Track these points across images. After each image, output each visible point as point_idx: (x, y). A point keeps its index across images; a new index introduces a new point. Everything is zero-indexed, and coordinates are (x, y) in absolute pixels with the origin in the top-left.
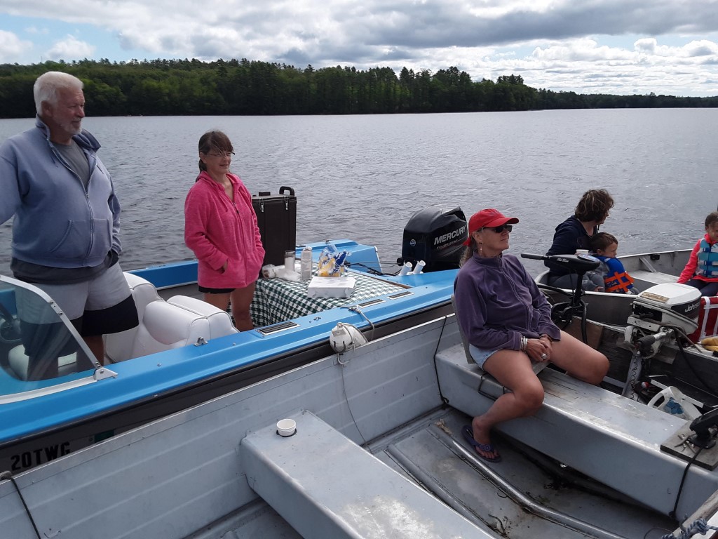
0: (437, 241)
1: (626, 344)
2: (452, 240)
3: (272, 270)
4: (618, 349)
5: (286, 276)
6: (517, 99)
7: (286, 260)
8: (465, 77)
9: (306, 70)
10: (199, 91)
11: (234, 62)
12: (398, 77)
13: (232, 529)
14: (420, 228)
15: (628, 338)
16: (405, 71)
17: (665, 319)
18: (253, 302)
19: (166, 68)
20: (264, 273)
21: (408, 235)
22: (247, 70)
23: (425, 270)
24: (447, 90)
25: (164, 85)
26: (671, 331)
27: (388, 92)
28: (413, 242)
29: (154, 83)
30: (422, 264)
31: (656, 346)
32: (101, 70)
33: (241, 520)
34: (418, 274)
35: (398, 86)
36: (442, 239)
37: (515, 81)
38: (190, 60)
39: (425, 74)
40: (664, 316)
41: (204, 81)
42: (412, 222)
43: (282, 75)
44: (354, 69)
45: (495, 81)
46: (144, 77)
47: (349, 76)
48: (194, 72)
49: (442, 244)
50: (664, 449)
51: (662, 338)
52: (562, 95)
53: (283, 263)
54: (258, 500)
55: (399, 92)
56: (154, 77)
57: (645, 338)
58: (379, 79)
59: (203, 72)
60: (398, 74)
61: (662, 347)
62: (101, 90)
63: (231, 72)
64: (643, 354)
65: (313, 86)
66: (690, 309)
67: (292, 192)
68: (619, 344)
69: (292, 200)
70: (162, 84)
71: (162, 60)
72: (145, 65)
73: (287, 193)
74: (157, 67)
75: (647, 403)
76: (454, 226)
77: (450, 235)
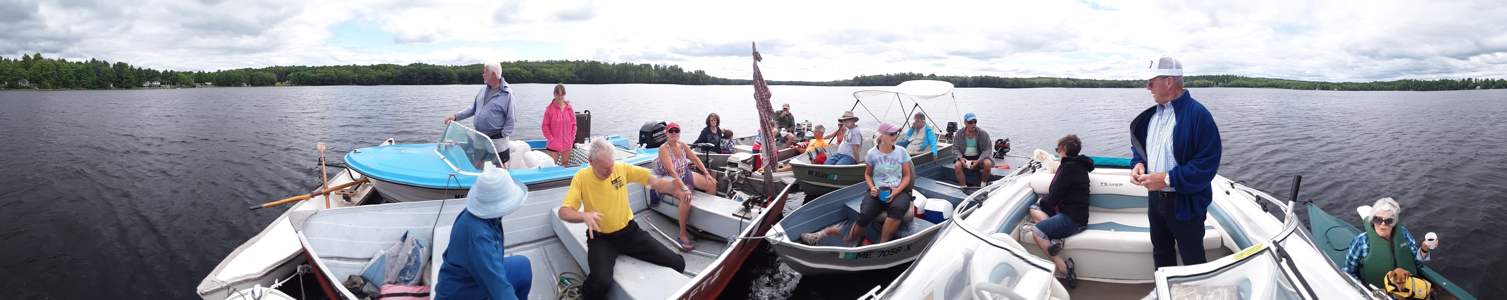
0: (654, 135)
1: (726, 178)
2: (661, 135)
3: (578, 145)
4: (724, 180)
5: (585, 148)
6: (703, 80)
7: (585, 141)
8: (681, 70)
9: (613, 64)
10: (567, 74)
11: (583, 61)
12: (653, 68)
13: (543, 245)
14: (646, 130)
15: (726, 175)
16: (656, 66)
17: (739, 166)
18: (571, 159)
19: (552, 64)
20: (575, 146)
21: (641, 133)
22: (588, 64)
23: (647, 147)
24: (673, 74)
25: (551, 71)
26: (742, 170)
27: (649, 75)
28: (643, 136)
29: (547, 70)
30: (645, 145)
31: (736, 177)
32: (524, 64)
33: (547, 243)
34: (644, 149)
35: (653, 72)
36: (656, 135)
37: (701, 73)
38: (565, 60)
39: (665, 67)
40: (739, 165)
41: (570, 69)
42: (644, 127)
43: (603, 66)
44: (633, 64)
45: (694, 73)
46: (542, 67)
47: (631, 67)
48: (566, 66)
49: (656, 137)
50: (734, 215)
51: (739, 173)
52: (721, 79)
53: (584, 143)
54: (556, 236)
55: (653, 74)
56: (547, 68)
57: (732, 174)
58: (645, 68)
59: (570, 65)
60: (653, 67)
61: (739, 177)
62: (524, 73)
63: (581, 65)
64: (732, 181)
65: (615, 71)
66: (748, 161)
67: (589, 113)
68: (724, 178)
69: (589, 115)
70: (550, 70)
71: (550, 60)
72: (543, 62)
73: (587, 113)
74: (548, 63)
75: (731, 199)
76: (662, 129)
77: (660, 133)
